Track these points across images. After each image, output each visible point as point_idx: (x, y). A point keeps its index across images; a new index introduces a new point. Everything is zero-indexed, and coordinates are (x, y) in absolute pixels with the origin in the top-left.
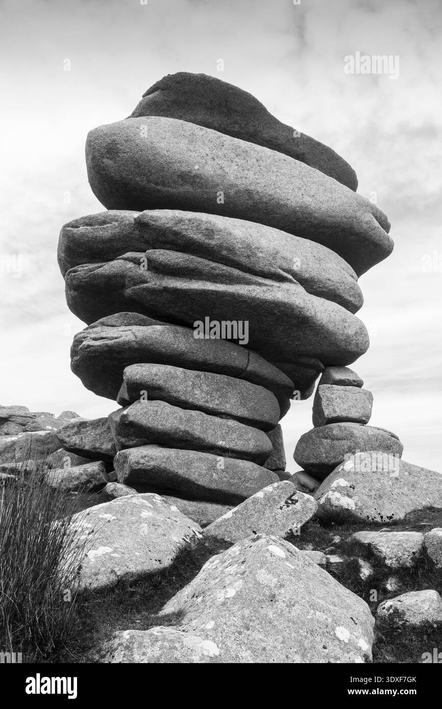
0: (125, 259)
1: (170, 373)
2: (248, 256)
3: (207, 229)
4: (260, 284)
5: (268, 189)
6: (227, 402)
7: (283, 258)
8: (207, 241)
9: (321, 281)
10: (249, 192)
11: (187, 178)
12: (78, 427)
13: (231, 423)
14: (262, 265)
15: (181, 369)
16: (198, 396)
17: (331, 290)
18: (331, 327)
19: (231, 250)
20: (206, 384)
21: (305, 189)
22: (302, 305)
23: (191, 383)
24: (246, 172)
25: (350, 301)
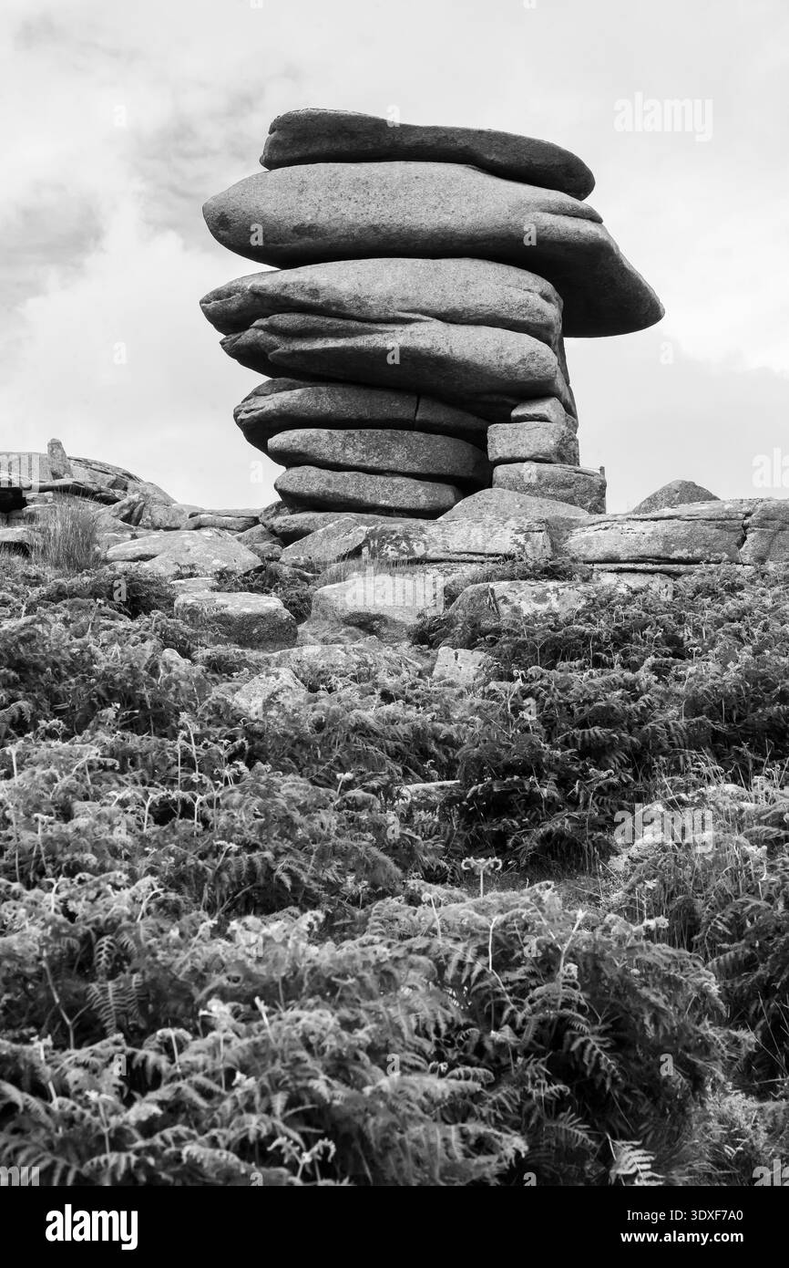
0: (256, 327)
1: (311, 436)
2: (359, 307)
3: (311, 290)
4: (381, 332)
5: (395, 219)
6: (389, 459)
7: (403, 300)
8: (314, 301)
9: (469, 310)
10: (375, 228)
11: (301, 230)
12: (276, 507)
13: (397, 480)
14: (375, 313)
15: (326, 431)
16: (352, 456)
18: (479, 361)
19: (339, 304)
20: (361, 442)
21: (442, 207)
22: (429, 346)
23: (340, 444)
24: (367, 207)
25: (524, 322)
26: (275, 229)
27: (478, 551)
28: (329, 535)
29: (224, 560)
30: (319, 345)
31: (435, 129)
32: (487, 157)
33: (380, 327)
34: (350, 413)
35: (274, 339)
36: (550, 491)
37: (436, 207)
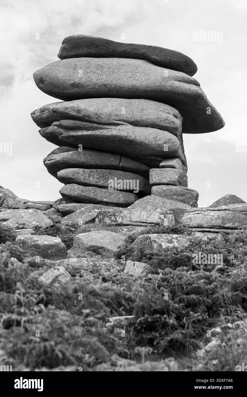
0: (54, 125)
1: (76, 171)
2: (97, 118)
3: (77, 110)
4: (106, 129)
5: (113, 82)
7: (116, 115)
8: (78, 115)
9: (143, 120)
10: (105, 85)
12: (60, 201)
13: (111, 191)
14: (104, 121)
15: (82, 169)
16: (92, 180)
17: (151, 123)
18: (147, 142)
19: (89, 116)
20: (97, 174)
21: (133, 77)
22: (126, 135)
23: (88, 175)
24: (102, 76)
25: (166, 126)
26: (63, 84)
27: (144, 221)
28: (82, 213)
29: (37, 222)
30: (80, 133)
31: (131, 45)
32: (153, 57)
33: (106, 127)
34: (92, 162)
35: (61, 130)
36: (175, 197)
37: (130, 77)
